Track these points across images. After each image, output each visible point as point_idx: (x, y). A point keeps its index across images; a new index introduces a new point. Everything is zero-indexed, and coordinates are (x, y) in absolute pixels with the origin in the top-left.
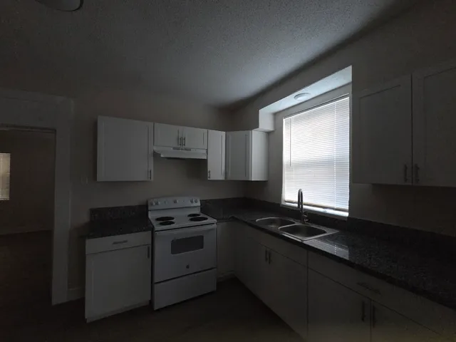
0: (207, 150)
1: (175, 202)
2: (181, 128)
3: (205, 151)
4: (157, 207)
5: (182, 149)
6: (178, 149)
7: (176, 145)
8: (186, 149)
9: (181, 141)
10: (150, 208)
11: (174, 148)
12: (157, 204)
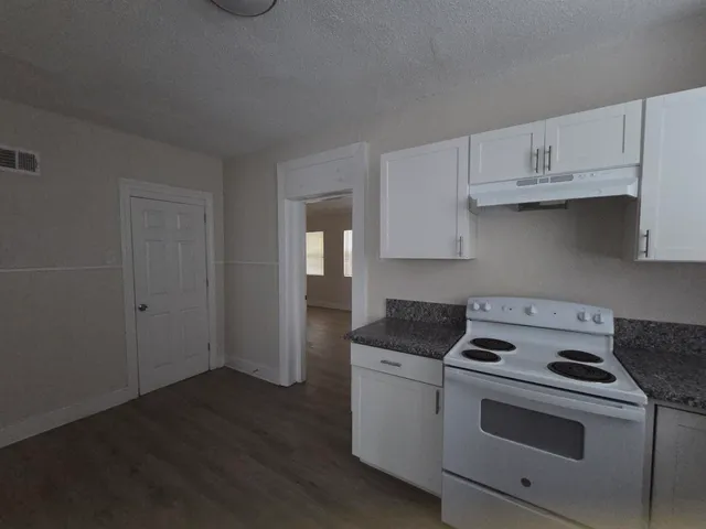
0: (640, 167)
1: (528, 311)
2: (537, 127)
3: (631, 173)
4: (482, 315)
5: (542, 181)
6: (533, 181)
7: (524, 174)
8: (555, 179)
9: (540, 159)
10: (469, 314)
11: (521, 183)
12: (482, 308)
